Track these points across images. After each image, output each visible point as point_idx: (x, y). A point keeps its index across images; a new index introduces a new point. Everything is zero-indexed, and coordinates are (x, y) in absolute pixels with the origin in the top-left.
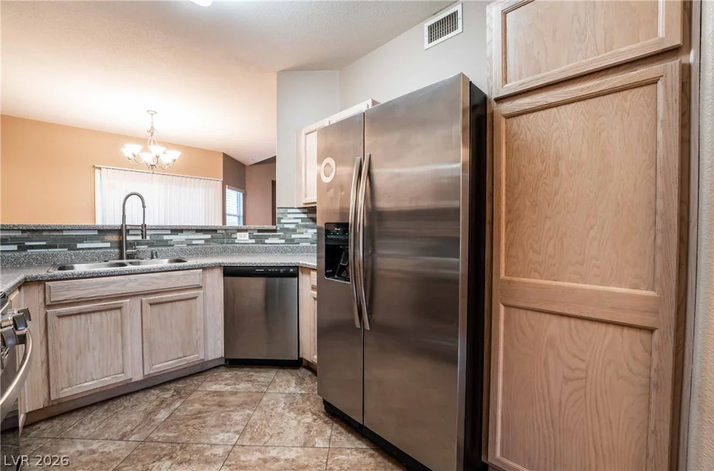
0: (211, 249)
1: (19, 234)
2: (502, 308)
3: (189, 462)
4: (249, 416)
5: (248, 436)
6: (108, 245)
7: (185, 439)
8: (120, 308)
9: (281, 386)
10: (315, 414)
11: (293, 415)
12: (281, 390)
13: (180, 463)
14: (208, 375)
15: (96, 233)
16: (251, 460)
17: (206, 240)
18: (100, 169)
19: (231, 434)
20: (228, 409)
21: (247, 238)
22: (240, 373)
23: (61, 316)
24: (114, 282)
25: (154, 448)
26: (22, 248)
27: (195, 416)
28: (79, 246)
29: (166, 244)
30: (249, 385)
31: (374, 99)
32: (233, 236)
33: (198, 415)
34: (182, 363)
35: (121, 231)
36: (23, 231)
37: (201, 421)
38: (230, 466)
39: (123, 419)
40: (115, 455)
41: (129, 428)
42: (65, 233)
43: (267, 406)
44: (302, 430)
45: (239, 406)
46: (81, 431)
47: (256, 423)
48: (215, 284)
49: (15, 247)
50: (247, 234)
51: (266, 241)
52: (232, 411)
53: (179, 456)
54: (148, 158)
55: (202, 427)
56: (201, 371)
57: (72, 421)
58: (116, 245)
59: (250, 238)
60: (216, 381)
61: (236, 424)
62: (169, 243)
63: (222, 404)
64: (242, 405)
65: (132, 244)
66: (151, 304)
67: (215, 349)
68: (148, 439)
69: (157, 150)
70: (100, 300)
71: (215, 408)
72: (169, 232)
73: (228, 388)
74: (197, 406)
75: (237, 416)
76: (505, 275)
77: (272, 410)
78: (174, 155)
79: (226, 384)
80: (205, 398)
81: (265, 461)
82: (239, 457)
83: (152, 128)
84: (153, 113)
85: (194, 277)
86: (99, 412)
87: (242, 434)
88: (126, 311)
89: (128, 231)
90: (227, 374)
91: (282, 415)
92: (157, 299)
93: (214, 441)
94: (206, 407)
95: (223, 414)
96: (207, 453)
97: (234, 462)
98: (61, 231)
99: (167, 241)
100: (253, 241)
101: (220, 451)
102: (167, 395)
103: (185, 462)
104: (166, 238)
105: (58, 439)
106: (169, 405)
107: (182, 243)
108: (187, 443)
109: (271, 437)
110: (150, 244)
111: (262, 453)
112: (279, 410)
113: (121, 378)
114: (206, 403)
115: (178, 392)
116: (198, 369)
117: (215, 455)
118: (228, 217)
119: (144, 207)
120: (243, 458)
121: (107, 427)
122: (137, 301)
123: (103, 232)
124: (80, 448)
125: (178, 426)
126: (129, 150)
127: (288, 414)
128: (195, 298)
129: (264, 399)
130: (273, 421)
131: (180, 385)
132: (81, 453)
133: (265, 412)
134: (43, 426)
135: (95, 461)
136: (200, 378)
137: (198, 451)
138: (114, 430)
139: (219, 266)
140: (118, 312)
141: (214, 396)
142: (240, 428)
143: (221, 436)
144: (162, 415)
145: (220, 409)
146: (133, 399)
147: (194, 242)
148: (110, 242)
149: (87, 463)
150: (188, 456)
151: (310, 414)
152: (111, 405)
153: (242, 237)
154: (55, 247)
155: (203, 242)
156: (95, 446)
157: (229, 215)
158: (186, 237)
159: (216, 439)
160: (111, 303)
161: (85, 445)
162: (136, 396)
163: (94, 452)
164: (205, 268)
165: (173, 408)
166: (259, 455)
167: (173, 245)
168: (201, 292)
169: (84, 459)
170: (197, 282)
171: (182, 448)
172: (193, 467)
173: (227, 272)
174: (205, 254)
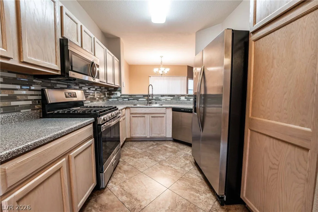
0: (172, 102)
1: (128, 96)
2: (249, 131)
3: (152, 159)
4: (171, 155)
5: (168, 159)
6: (145, 100)
7: (153, 154)
8: (144, 117)
9: (185, 151)
10: (191, 162)
11: (184, 159)
12: (185, 152)
13: (150, 159)
14: (166, 142)
15: (143, 96)
16: (165, 165)
17: (171, 99)
19: (164, 157)
21: (184, 99)
22: (175, 144)
23: (133, 117)
24: (143, 110)
25: (146, 154)
26: (129, 100)
28: (139, 100)
29: (159, 100)
30: (176, 148)
32: (180, 98)
33: (159, 150)
34: (160, 136)
35: (148, 96)
36: (129, 96)
38: (160, 163)
39: (143, 146)
40: (139, 152)
41: (143, 148)
43: (178, 154)
44: (184, 164)
46: (135, 145)
47: (172, 157)
48: (170, 113)
49: (127, 100)
51: (190, 100)
52: (167, 152)
53: (150, 157)
54: (160, 72)
55: (158, 153)
56: (165, 140)
57: (134, 143)
58: (147, 100)
59: (185, 99)
60: (168, 144)
61: (167, 156)
62: (160, 100)
64: (171, 152)
65: (150, 100)
66: (152, 117)
67: (169, 135)
68: (146, 151)
69: (162, 69)
70: (140, 114)
71: (164, 150)
72: (160, 96)
73: (170, 147)
74: (160, 148)
75: (168, 154)
76: (251, 116)
77: (178, 156)
78: (167, 70)
80: (163, 147)
81: (169, 166)
83: (162, 62)
84: (162, 57)
85: (163, 110)
86: (139, 143)
87: (167, 158)
88: (146, 117)
89: (150, 96)
90: (172, 143)
91: (180, 158)
92: (154, 116)
93: (159, 157)
94: (162, 149)
96: (156, 159)
98: (136, 96)
100: (186, 100)
101: (159, 160)
102: (154, 144)
104: (159, 98)
105: (131, 145)
106: (154, 146)
107: (164, 100)
108: (153, 155)
109: (174, 162)
110: (155, 100)
111: (169, 164)
112: (181, 157)
113: (144, 136)
115: (157, 144)
116: (164, 139)
118: (189, 91)
119: (152, 89)
120: (164, 163)
121: (140, 146)
122: (148, 115)
123: (144, 96)
124: (134, 148)
125: (153, 151)
126: (156, 70)
127: (182, 159)
128: (163, 117)
129: (178, 152)
130: (177, 159)
131: (158, 142)
132: (133, 149)
133: (176, 156)
134: (130, 142)
136: (164, 142)
137: (155, 158)
138: (141, 147)
139: (171, 107)
141: (165, 147)
142: (167, 157)
143: (162, 157)
144: (151, 148)
145: (165, 151)
146: (147, 142)
147: (168, 100)
148: (146, 99)
149: (134, 151)
150: (152, 158)
151: (189, 161)
152: (142, 142)
153: (183, 98)
154: (134, 100)
155: (170, 100)
156: (136, 149)
157: (189, 90)
158: (165, 98)
160: (143, 115)
161: (135, 148)
162: (148, 142)
164: (166, 108)
165: (154, 147)
166: (168, 164)
168: (165, 115)
169: (133, 150)
170: (164, 112)
171: (152, 156)
172: (152, 160)
173: (174, 110)
174: (171, 103)
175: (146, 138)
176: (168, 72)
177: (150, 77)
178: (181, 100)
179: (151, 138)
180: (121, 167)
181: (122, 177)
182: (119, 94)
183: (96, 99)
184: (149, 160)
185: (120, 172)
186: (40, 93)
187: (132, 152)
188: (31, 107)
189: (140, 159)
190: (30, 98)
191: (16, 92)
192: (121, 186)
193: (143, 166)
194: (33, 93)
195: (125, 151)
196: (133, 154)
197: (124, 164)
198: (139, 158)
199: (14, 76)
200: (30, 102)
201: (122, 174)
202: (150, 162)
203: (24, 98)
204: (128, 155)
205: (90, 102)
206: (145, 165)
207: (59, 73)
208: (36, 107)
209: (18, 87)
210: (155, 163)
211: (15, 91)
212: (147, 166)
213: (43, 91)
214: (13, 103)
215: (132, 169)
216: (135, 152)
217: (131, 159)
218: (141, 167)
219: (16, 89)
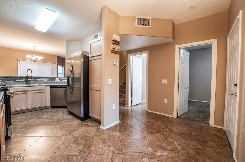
0: (49, 82)
1: (2, 78)
2: (90, 90)
3: (39, 118)
4: (53, 114)
6: (23, 81)
10: (66, 113)
11: (62, 114)
13: (37, 119)
14: (47, 109)
15: (20, 78)
17: (48, 80)
18: (19, 60)
21: (58, 80)
24: (24, 88)
25: (33, 117)
26: (3, 81)
28: (16, 81)
29: (37, 81)
30: (55, 110)
31: (83, 51)
32: (55, 79)
34: (40, 106)
35: (26, 78)
36: (3, 77)
39: (27, 115)
42: (13, 78)
43: (57, 113)
48: (48, 89)
50: (58, 79)
51: (63, 80)
54: (34, 59)
55: (43, 115)
56: (45, 108)
58: (25, 81)
62: (38, 81)
65: (29, 81)
66: (33, 93)
67: (48, 104)
70: (22, 92)
73: (50, 111)
75: (50, 114)
76: (91, 85)
78: (41, 58)
80: (45, 112)
84: (35, 47)
85: (43, 88)
88: (27, 94)
89: (28, 78)
92: (35, 92)
95: (48, 114)
96: (43, 118)
98: (12, 77)
99: (38, 80)
100: (60, 80)
104: (37, 79)
106: (36, 113)
107: (42, 81)
109: (56, 116)
110: (33, 81)
111: (53, 117)
112: (60, 113)
113: (26, 108)
118: (59, 74)
121: (23, 115)
122: (30, 92)
123: (22, 78)
125: (38, 115)
128: (43, 92)
131: (40, 111)
138: (25, 116)
139: (49, 85)
140: (26, 94)
143: (46, 116)
147: (45, 81)
148: (24, 80)
153: (57, 79)
154: (11, 81)
155: (47, 80)
156: (21, 117)
158: (43, 79)
160: (25, 92)
161: (19, 117)
164: (46, 86)
167: (39, 81)
168: (45, 91)
173: (52, 87)
174: (47, 83)
179: (32, 109)
181: (21, 130)
187: (18, 120)
197: (17, 126)
198: (28, 121)
204: (16, 122)
212: (37, 122)
215: (26, 126)
217: (21, 123)
218: (33, 123)
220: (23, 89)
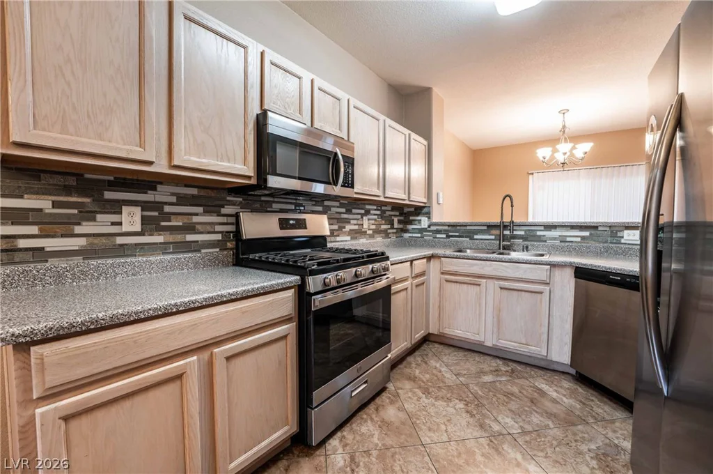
0: (588, 248)
1: (446, 228)
3: (472, 416)
4: (547, 427)
5: (528, 438)
6: (493, 237)
7: (485, 402)
8: (479, 285)
9: (615, 432)
11: (594, 463)
12: (610, 435)
13: (467, 412)
14: (549, 374)
15: (485, 228)
16: (508, 453)
17: (583, 238)
19: (516, 425)
20: (535, 408)
21: (636, 237)
22: (580, 390)
23: (447, 281)
24: (475, 265)
25: (464, 392)
26: (448, 237)
27: (506, 394)
28: (476, 237)
29: (540, 239)
30: (578, 406)
32: (619, 234)
33: (509, 395)
34: (525, 349)
35: (504, 226)
36: (449, 226)
37: (506, 400)
38: (491, 441)
39: (468, 365)
40: (446, 381)
41: (465, 372)
42: (468, 228)
45: (547, 413)
46: (445, 359)
47: (546, 437)
48: (566, 286)
49: (444, 236)
50: (639, 232)
52: (536, 412)
53: (471, 407)
54: (560, 158)
55: (503, 404)
56: (545, 368)
57: (447, 350)
60: (550, 383)
61: (529, 423)
62: (542, 238)
63: (535, 401)
64: (550, 415)
66: (501, 288)
68: (467, 386)
69: (564, 147)
70: (468, 276)
71: (526, 399)
72: (542, 228)
73: (554, 395)
74: (515, 390)
75: (536, 419)
77: (576, 441)
78: (584, 148)
79: (556, 391)
80: (527, 388)
82: (504, 443)
83: (564, 127)
84: (564, 112)
85: (540, 273)
86: (461, 354)
87: (525, 433)
88: (483, 288)
90: (567, 384)
91: (580, 453)
92: (507, 285)
93: (500, 418)
94: (521, 394)
95: (527, 409)
96: (488, 422)
97: (496, 443)
98: (466, 226)
99: (539, 236)
101: (496, 427)
102: (504, 369)
103: (470, 414)
104: (539, 233)
105: (437, 356)
106: (497, 375)
107: (555, 239)
108: (484, 405)
109: (546, 457)
110: (524, 238)
111: (524, 458)
112: (584, 448)
113: (477, 338)
114: (524, 392)
115: (513, 371)
116: (543, 364)
117: (491, 427)
120: (505, 447)
121: (457, 364)
122: (491, 282)
123: (491, 227)
124: (438, 365)
125: (490, 391)
126: (543, 153)
127: (588, 459)
128: (541, 293)
129: (579, 427)
130: (564, 449)
131: (519, 368)
132: (436, 368)
133: (567, 436)
134: (436, 345)
135: (437, 376)
136: (540, 372)
137: (484, 415)
138: (458, 368)
139: (571, 265)
140: (478, 287)
141: (535, 392)
142: (529, 428)
143: (508, 420)
144: (488, 378)
145: (529, 404)
146: (483, 358)
147: (568, 239)
148: (495, 236)
149: (434, 374)
150: (475, 412)
152: (469, 354)
153: (631, 236)
154: (462, 237)
155: (579, 239)
156: (444, 369)
158: (560, 234)
159: (503, 418)
160: (475, 280)
161: (441, 365)
162: (486, 357)
163: (440, 371)
164: (553, 265)
165: (499, 379)
166: (519, 457)
167: (545, 241)
168: (547, 288)
169: (435, 372)
170: (544, 278)
171: (477, 405)
172: (471, 420)
175: (481, 344)
176: (586, 153)
177: (531, 176)
178: (623, 241)
179: (495, 348)
180: (383, 406)
181: (369, 436)
182: (425, 222)
183: (366, 232)
184: (464, 415)
185: (372, 419)
186: (233, 220)
187: (428, 376)
188: (220, 245)
189: (440, 403)
190: (218, 228)
191: (195, 219)
192: (352, 459)
193: (435, 427)
194: (224, 220)
195: (413, 365)
196: (428, 381)
197: (392, 402)
198: (437, 398)
199: (194, 191)
200: (219, 237)
201: (371, 428)
202: (464, 423)
203: (209, 228)
204: (414, 381)
205: (349, 238)
206: (443, 427)
207: (253, 181)
208: (229, 245)
209: (200, 210)
210: (477, 434)
211: (194, 217)
212: (446, 431)
213: (237, 216)
214: (190, 238)
215: (403, 423)
216: (436, 378)
217: (416, 395)
218: (430, 430)
219: (197, 214)
220: (471, 268)
